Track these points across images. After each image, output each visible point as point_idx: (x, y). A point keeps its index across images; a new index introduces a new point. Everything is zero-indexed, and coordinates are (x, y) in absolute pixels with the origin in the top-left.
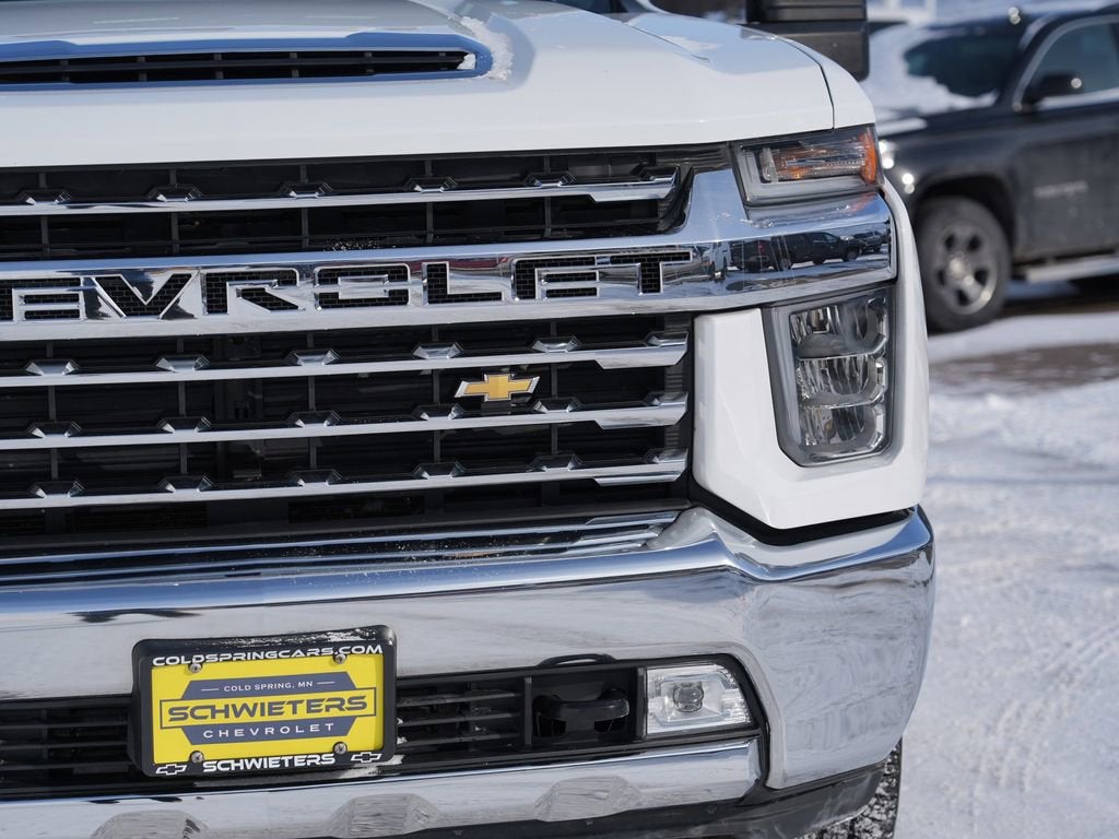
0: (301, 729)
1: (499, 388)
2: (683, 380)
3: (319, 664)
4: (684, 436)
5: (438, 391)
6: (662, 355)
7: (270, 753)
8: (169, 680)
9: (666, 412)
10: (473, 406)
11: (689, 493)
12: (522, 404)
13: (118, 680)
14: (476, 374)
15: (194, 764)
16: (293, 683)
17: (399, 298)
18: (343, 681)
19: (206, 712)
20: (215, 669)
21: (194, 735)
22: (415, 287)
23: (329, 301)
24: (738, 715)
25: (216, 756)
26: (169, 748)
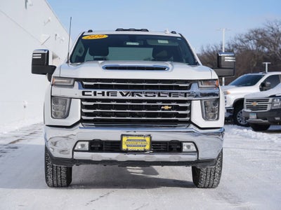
0: (140, 146)
1: (167, 108)
2: (190, 108)
3: (142, 138)
4: (189, 115)
5: (159, 108)
6: (187, 105)
7: (136, 149)
8: (125, 139)
9: (187, 112)
10: (163, 110)
11: (190, 122)
12: (169, 110)
13: (119, 139)
14: (164, 106)
15: (127, 149)
16: (139, 140)
17: (155, 96)
18: (145, 141)
19: (129, 143)
20: (130, 138)
21: (127, 146)
22: (157, 95)
23: (146, 96)
24: (195, 150)
25: (130, 148)
26: (124, 147)
